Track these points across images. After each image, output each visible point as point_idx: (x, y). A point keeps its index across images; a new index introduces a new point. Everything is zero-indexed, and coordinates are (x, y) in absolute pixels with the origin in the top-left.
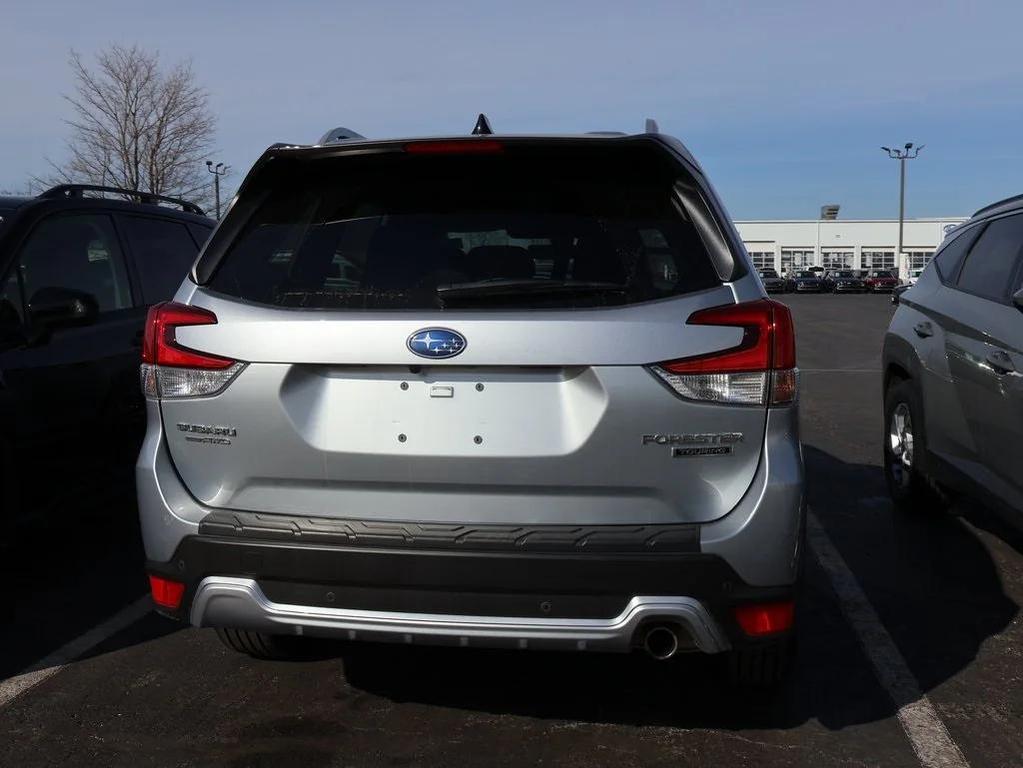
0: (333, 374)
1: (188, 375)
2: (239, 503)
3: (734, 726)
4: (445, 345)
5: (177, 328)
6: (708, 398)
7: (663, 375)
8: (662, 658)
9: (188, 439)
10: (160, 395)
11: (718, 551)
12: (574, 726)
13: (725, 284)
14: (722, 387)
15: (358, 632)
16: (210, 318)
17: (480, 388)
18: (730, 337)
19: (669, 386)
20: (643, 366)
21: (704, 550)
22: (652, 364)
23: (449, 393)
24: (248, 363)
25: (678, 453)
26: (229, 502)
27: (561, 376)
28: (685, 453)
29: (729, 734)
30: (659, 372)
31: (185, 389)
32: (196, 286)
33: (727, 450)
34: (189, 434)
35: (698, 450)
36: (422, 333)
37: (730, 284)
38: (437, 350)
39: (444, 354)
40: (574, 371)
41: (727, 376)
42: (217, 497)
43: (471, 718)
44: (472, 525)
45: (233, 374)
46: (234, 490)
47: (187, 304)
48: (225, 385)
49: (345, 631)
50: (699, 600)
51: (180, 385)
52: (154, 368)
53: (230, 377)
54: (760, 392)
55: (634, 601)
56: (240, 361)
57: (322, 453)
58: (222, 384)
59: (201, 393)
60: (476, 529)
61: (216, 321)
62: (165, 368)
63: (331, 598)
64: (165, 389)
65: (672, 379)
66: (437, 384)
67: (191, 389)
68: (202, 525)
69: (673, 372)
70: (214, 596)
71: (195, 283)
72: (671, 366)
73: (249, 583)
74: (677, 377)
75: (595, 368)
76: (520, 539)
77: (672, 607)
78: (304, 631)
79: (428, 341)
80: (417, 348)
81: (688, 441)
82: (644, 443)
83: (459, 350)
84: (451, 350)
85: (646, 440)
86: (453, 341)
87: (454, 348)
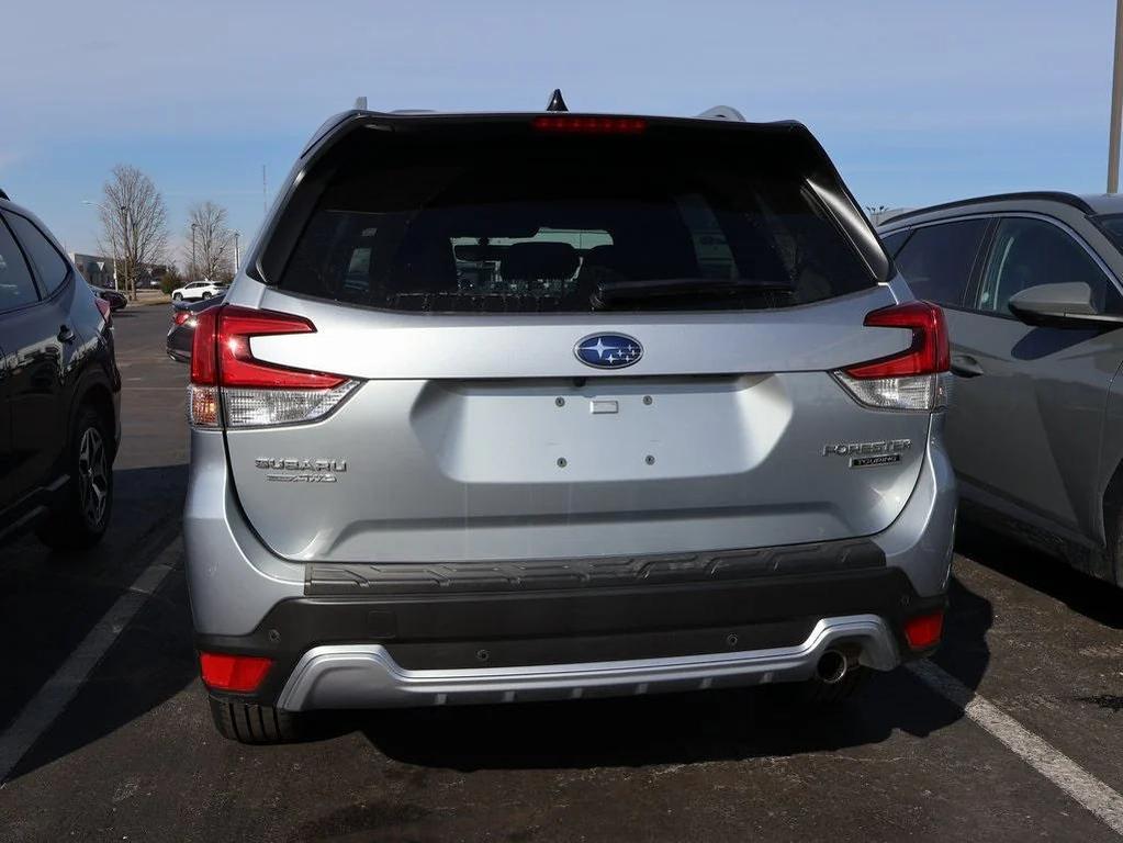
0: (471, 390)
1: (269, 398)
2: (341, 554)
4: (620, 353)
5: (253, 340)
6: (881, 406)
7: (846, 381)
8: (832, 682)
9: (272, 478)
10: (225, 424)
12: (674, 769)
13: (880, 284)
14: (891, 392)
15: (517, 692)
16: (305, 326)
17: (648, 401)
18: (896, 340)
19: (855, 395)
20: (827, 371)
21: (889, 564)
22: (834, 370)
23: (614, 409)
24: (364, 380)
25: (856, 463)
26: (327, 555)
27: (738, 384)
28: (862, 464)
29: (828, 755)
30: (841, 377)
31: (261, 416)
32: (264, 286)
33: (898, 458)
34: (271, 472)
35: (873, 459)
36: (592, 341)
37: (886, 284)
38: (611, 359)
39: (620, 363)
40: (756, 377)
41: (897, 380)
42: (309, 550)
43: (563, 778)
44: (639, 557)
45: (343, 395)
46: (333, 540)
47: (256, 308)
48: (332, 409)
49: (501, 693)
50: (881, 616)
51: (257, 411)
52: (213, 390)
53: (339, 398)
54: (927, 397)
55: (821, 624)
56: (355, 378)
57: (462, 485)
58: (329, 407)
59: (293, 419)
60: (651, 561)
61: (314, 330)
62: (235, 391)
63: (484, 656)
64: (234, 417)
65: (853, 385)
66: (598, 398)
67: (274, 415)
68: (308, 584)
69: (854, 377)
70: (328, 670)
71: (262, 281)
72: (853, 371)
73: (374, 648)
74: (857, 382)
75: (777, 375)
76: (709, 567)
77: (856, 627)
78: (448, 700)
79: (600, 348)
80: (586, 355)
81: (866, 450)
82: (826, 455)
83: (636, 358)
84: (627, 359)
85: (827, 452)
86: (630, 348)
87: (630, 356)
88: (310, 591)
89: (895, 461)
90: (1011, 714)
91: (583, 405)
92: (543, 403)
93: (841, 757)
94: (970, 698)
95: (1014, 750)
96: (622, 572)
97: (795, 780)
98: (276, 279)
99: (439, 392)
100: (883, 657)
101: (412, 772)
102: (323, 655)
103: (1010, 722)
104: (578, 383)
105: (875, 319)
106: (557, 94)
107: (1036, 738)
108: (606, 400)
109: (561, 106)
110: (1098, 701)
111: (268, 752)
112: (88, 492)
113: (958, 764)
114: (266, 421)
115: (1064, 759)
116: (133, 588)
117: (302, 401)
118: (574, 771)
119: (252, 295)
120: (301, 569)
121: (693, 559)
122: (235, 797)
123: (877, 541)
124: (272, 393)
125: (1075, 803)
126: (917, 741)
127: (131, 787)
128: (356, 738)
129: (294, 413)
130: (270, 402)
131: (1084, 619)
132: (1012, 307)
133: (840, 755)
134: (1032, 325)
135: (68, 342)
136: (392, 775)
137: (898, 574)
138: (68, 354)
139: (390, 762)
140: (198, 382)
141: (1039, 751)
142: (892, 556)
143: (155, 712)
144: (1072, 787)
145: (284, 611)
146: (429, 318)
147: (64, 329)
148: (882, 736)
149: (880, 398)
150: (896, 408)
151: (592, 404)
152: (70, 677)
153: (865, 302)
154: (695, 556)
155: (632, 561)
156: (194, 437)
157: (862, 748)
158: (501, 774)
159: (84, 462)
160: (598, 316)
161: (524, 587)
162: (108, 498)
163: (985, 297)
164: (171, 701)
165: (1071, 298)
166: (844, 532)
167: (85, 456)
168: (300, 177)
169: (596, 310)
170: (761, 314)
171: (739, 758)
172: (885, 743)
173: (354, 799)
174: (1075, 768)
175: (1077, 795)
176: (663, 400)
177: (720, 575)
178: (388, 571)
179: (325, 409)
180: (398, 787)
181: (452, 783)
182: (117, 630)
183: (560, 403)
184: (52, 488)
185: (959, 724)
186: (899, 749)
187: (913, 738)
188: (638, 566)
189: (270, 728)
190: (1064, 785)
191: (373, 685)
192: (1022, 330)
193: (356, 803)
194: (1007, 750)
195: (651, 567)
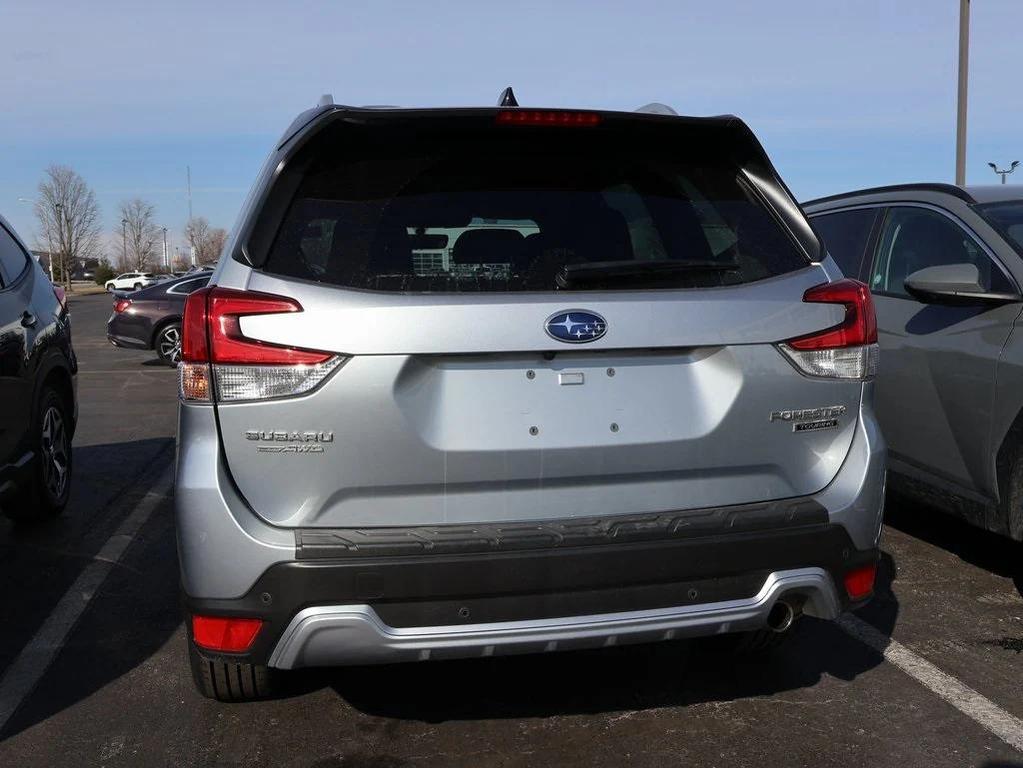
0: (449, 365)
1: (257, 374)
2: (327, 520)
4: (587, 328)
5: (241, 319)
6: (820, 374)
7: (790, 353)
8: (779, 631)
9: (261, 449)
10: (216, 399)
11: (842, 520)
12: (627, 715)
13: (813, 264)
14: (828, 363)
15: (495, 647)
16: (291, 306)
17: (611, 373)
18: (829, 315)
19: (797, 365)
20: (772, 344)
21: (832, 520)
22: (780, 342)
23: (580, 380)
24: (349, 356)
25: (799, 428)
26: (311, 522)
27: (691, 357)
28: (804, 428)
29: (766, 699)
30: (785, 349)
31: (251, 391)
32: (248, 269)
33: (835, 423)
34: (261, 444)
35: (814, 424)
36: (561, 317)
37: (818, 264)
38: (579, 334)
39: (587, 338)
40: (709, 350)
41: (832, 351)
42: (297, 516)
44: (609, 517)
45: (329, 370)
46: (321, 505)
47: (243, 289)
48: (320, 383)
49: (481, 648)
50: (826, 570)
51: (245, 386)
52: (205, 367)
53: (326, 373)
54: (859, 367)
55: (772, 578)
56: (341, 355)
57: (442, 453)
58: (316, 382)
59: (279, 393)
60: (618, 521)
61: (300, 309)
62: (226, 368)
63: (465, 613)
64: (225, 393)
65: (796, 356)
66: (566, 370)
67: (263, 390)
68: (299, 548)
69: (796, 349)
70: (319, 629)
71: (247, 264)
72: (796, 343)
73: (362, 608)
74: (799, 353)
75: (729, 347)
76: (671, 526)
77: (803, 579)
78: (431, 655)
79: (568, 324)
80: (556, 330)
81: (807, 416)
82: (772, 421)
83: (601, 333)
84: (594, 334)
85: (773, 418)
86: (595, 323)
87: (596, 331)
88: (300, 556)
89: (833, 426)
90: (926, 658)
91: (552, 377)
92: (516, 375)
93: (779, 701)
94: (887, 643)
95: (934, 690)
96: (592, 531)
97: (740, 723)
98: (261, 261)
99: (420, 366)
100: (827, 607)
101: (383, 724)
102: (313, 615)
103: (926, 664)
104: (547, 357)
105: (813, 295)
106: (509, 92)
107: (951, 679)
108: (573, 372)
109: (513, 101)
110: (1001, 644)
111: (245, 709)
112: (51, 469)
113: (885, 704)
114: (256, 396)
115: (980, 698)
116: (98, 557)
117: (289, 375)
118: (535, 720)
119: (237, 277)
120: (291, 535)
121: (655, 519)
122: (217, 753)
123: (819, 499)
124: (261, 369)
125: (996, 738)
126: (845, 684)
127: (118, 745)
128: (327, 693)
129: (281, 388)
130: (259, 378)
131: (977, 569)
132: (908, 287)
133: (776, 699)
134: (924, 303)
135: (32, 328)
136: (366, 728)
137: (840, 529)
138: (31, 339)
139: (362, 716)
140: (189, 360)
141: (957, 691)
142: (834, 512)
143: (133, 674)
144: (990, 723)
145: (276, 574)
146: (409, 298)
147: (27, 315)
148: (813, 680)
149: (820, 369)
150: (832, 376)
151: (560, 376)
152: (47, 642)
153: (801, 281)
154: (657, 516)
155: (600, 521)
156: (184, 411)
157: (797, 691)
158: (467, 724)
159: (47, 439)
160: (564, 295)
161: (503, 547)
162: (69, 473)
163: (878, 279)
164: (146, 663)
165: (961, 278)
166: (789, 493)
167: (47, 434)
168: (280, 167)
169: (561, 289)
170: (712, 292)
171: (685, 704)
172: (817, 686)
173: (332, 751)
174: (990, 705)
175: (996, 730)
176: (625, 372)
177: (682, 532)
178: (373, 535)
179: (311, 384)
180: (372, 739)
181: (422, 733)
182: (87, 597)
183: (531, 375)
184: (20, 464)
185: (881, 666)
186: (829, 693)
187: (841, 681)
188: (606, 526)
189: (248, 684)
190: (983, 721)
191: (361, 643)
192: (918, 307)
193: (334, 755)
194: (928, 691)
195: (620, 527)
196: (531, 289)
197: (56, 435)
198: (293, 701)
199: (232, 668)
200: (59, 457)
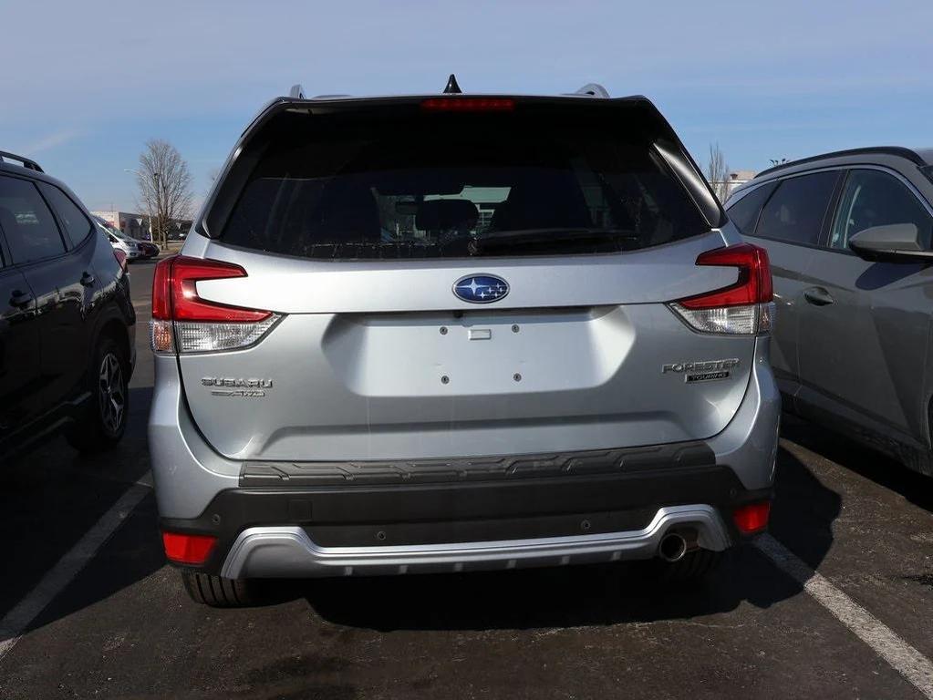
0: (373, 322)
1: (212, 330)
2: (270, 454)
3: (688, 615)
4: (490, 290)
5: (197, 283)
6: (712, 330)
7: (680, 311)
8: (674, 560)
9: (214, 393)
10: (178, 351)
11: (728, 463)
12: (554, 632)
13: (713, 230)
14: (721, 320)
15: (410, 566)
16: (238, 272)
17: (515, 329)
18: (728, 275)
19: (688, 323)
21: (718, 462)
22: (670, 302)
23: (487, 335)
24: (285, 315)
25: (690, 379)
26: (259, 454)
27: (590, 315)
28: (696, 379)
29: (684, 622)
30: (676, 308)
31: (207, 343)
32: (208, 240)
33: (727, 374)
34: (214, 389)
35: (706, 376)
36: (467, 280)
37: (718, 230)
38: (483, 295)
39: (490, 299)
40: (605, 309)
41: (725, 310)
42: (245, 450)
43: (460, 638)
44: (511, 456)
45: (269, 326)
46: (265, 441)
47: (202, 258)
48: (262, 335)
49: (397, 566)
50: (712, 505)
51: (204, 340)
52: (169, 324)
53: (266, 329)
54: (752, 323)
55: (661, 512)
56: (277, 313)
57: (364, 398)
58: (257, 337)
59: (230, 346)
60: (519, 460)
61: (246, 275)
62: (185, 324)
63: (382, 536)
64: (184, 345)
65: (687, 314)
66: (475, 327)
67: (215, 343)
68: (242, 478)
69: (688, 308)
70: (260, 546)
71: (208, 237)
72: (687, 302)
73: (295, 530)
74: (690, 312)
75: (622, 306)
76: (565, 465)
77: (693, 514)
78: (354, 571)
79: (474, 287)
80: (463, 293)
81: (698, 368)
82: (664, 373)
83: (503, 294)
84: (496, 295)
85: (665, 370)
86: (498, 286)
87: (499, 293)
88: (243, 483)
89: (725, 377)
90: (844, 590)
91: (462, 333)
92: (430, 331)
93: (695, 624)
94: (810, 575)
95: (841, 619)
96: (493, 469)
97: (653, 641)
98: (218, 235)
99: (345, 324)
100: (716, 540)
101: (341, 631)
102: (254, 534)
103: (841, 596)
104: (458, 315)
105: (703, 260)
106: (452, 79)
107: (861, 610)
108: (480, 329)
109: (456, 88)
110: (920, 579)
111: (231, 613)
112: (108, 407)
113: (792, 630)
114: (210, 348)
115: (883, 627)
116: (139, 483)
117: (238, 331)
118: (471, 632)
119: (199, 247)
120: (238, 466)
121: (554, 459)
122: (199, 649)
123: (712, 445)
124: (217, 325)
125: (886, 663)
126: (760, 611)
127: (121, 639)
128: (302, 602)
129: (232, 341)
130: (213, 333)
131: (920, 510)
132: (851, 245)
133: (693, 622)
134: (872, 260)
135: (90, 286)
136: (325, 633)
137: (727, 471)
138: (89, 296)
139: (325, 623)
140: (156, 317)
141: (862, 620)
142: (721, 454)
143: (144, 581)
144: (885, 650)
145: (224, 500)
146: (338, 264)
147: (86, 275)
148: (734, 606)
149: (711, 325)
150: (726, 333)
151: (469, 332)
152: (82, 553)
153: (699, 245)
154: (555, 456)
155: (503, 460)
156: (156, 360)
157: (713, 616)
158: (412, 633)
159: (104, 381)
160: (474, 260)
161: (414, 480)
163: (836, 237)
164: (158, 572)
165: (901, 237)
166: (682, 437)
167: (105, 377)
168: (238, 152)
169: (474, 255)
170: (609, 257)
171: (609, 624)
172: (734, 612)
173: (292, 652)
174: (890, 634)
175: (888, 657)
176: (528, 329)
177: (573, 472)
178: (308, 468)
179: (254, 338)
180: (328, 643)
181: (374, 641)
182: (122, 516)
183: (444, 331)
184: (76, 402)
185: (799, 597)
186: (744, 619)
187: (758, 608)
188: (507, 464)
189: (229, 593)
190: (878, 648)
191: (295, 559)
192: (863, 265)
193: (294, 655)
194: (835, 619)
195: (518, 465)
196: (444, 256)
197: (114, 378)
198: (272, 608)
199: (193, 578)
200: (116, 397)
